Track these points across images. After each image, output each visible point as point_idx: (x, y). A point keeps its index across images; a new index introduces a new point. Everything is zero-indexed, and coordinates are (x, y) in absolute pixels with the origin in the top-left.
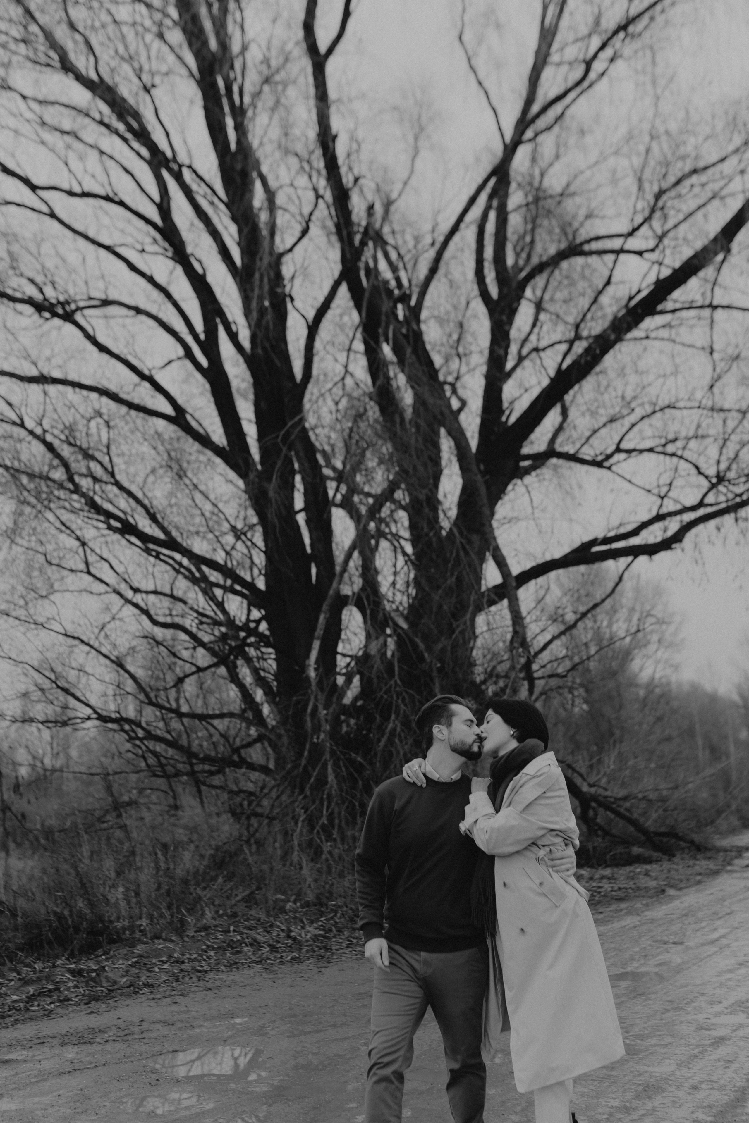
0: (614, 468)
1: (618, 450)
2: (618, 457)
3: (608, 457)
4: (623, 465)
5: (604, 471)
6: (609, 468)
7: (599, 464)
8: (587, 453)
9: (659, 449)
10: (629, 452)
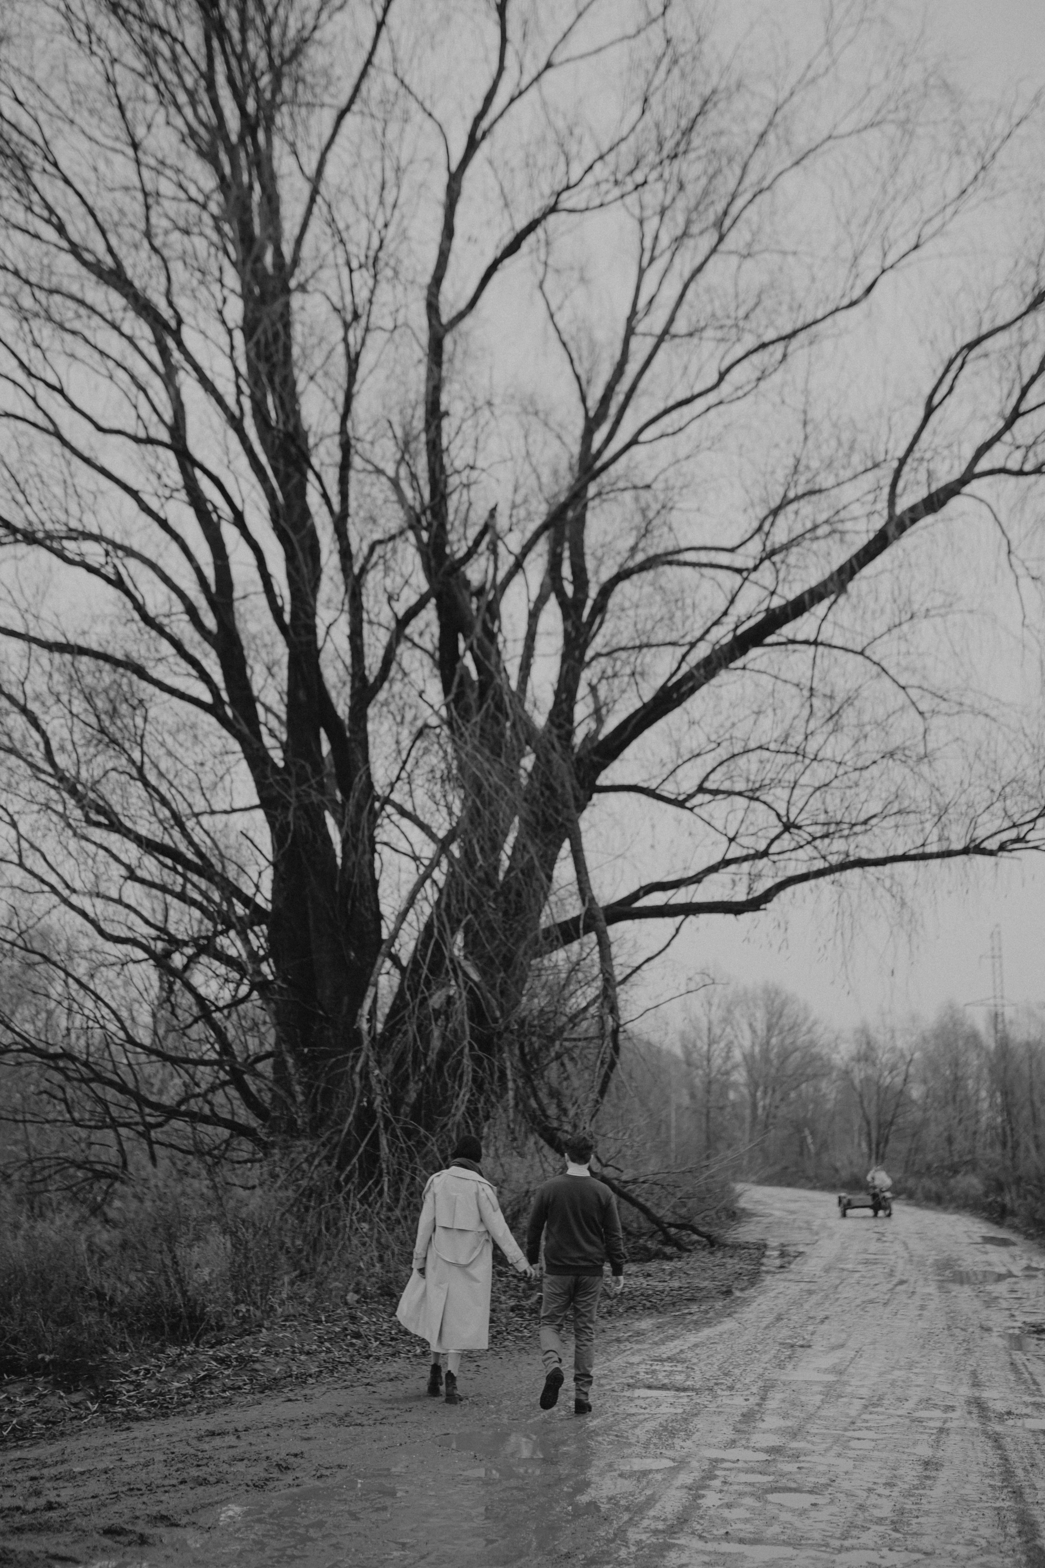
0: (696, 810)
1: (701, 789)
2: (700, 798)
3: (691, 796)
4: (707, 808)
5: (687, 813)
6: (691, 809)
7: (680, 804)
8: (669, 790)
9: (750, 794)
10: (715, 792)
